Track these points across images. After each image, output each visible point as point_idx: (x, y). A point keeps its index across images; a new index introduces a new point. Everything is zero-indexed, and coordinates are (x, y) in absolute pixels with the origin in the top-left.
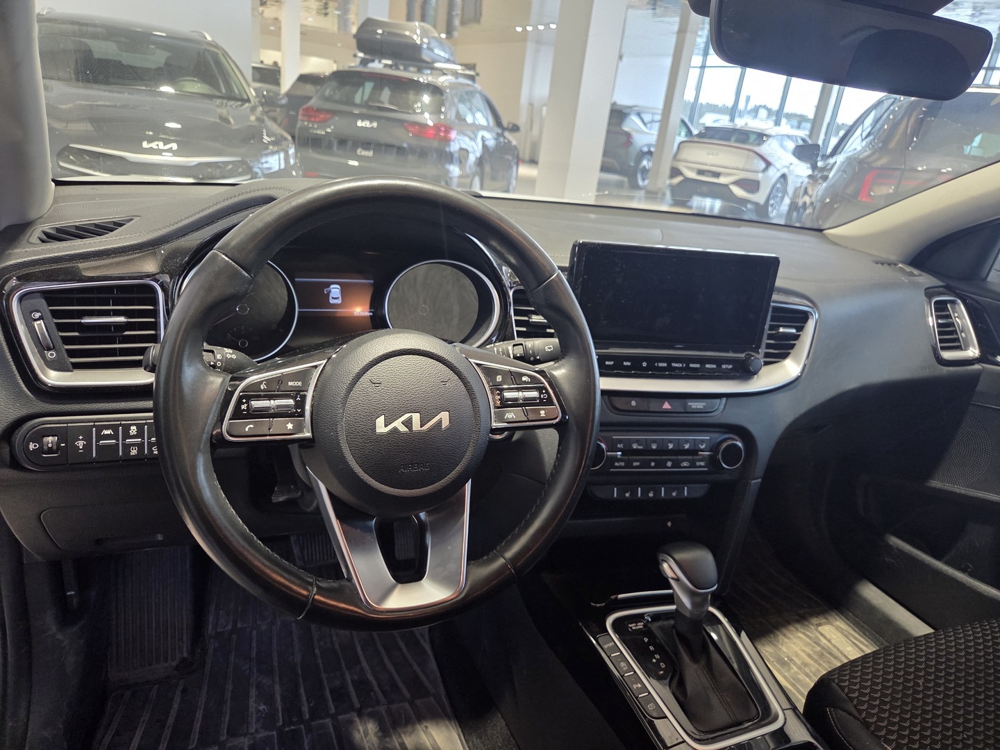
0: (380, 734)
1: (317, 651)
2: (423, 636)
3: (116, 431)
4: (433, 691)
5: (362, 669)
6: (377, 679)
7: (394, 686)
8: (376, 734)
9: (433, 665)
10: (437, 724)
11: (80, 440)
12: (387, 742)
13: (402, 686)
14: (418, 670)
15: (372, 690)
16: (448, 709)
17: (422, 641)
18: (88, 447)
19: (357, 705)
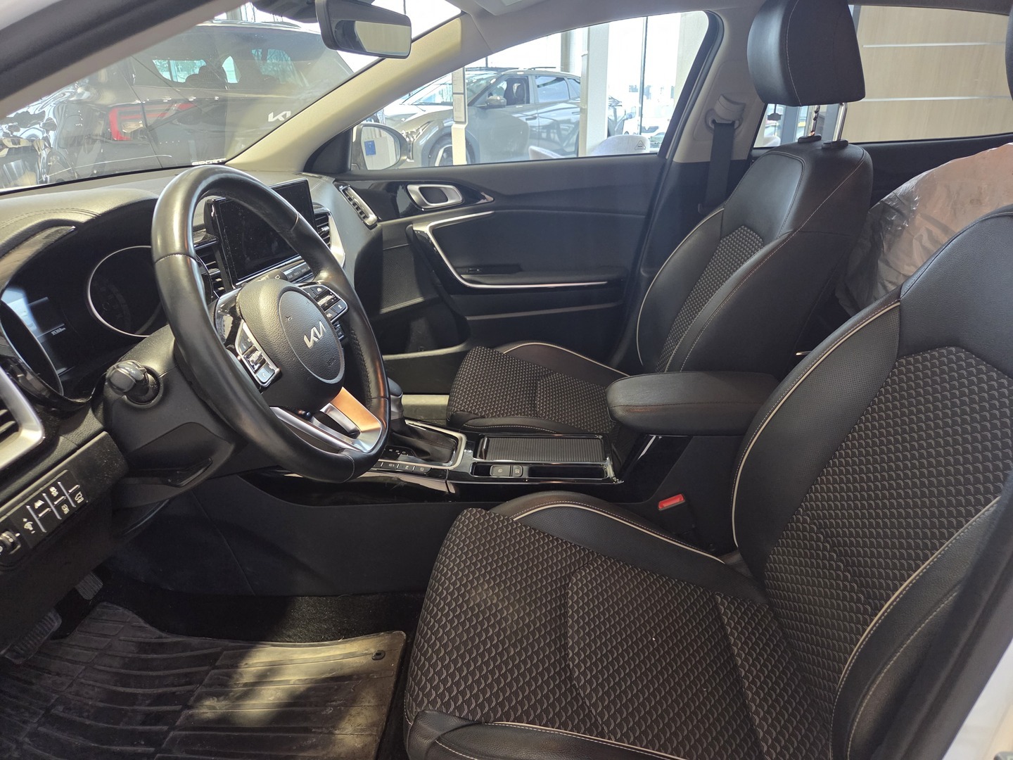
0: (222, 698)
1: (88, 722)
2: (161, 637)
3: (43, 499)
4: (219, 649)
5: (143, 695)
6: (167, 686)
7: (186, 675)
8: (218, 701)
9: (195, 641)
10: (250, 657)
11: (26, 522)
12: (233, 696)
13: (194, 669)
14: (189, 653)
15: (174, 693)
16: (247, 644)
17: (165, 641)
18: (35, 525)
19: (178, 708)
